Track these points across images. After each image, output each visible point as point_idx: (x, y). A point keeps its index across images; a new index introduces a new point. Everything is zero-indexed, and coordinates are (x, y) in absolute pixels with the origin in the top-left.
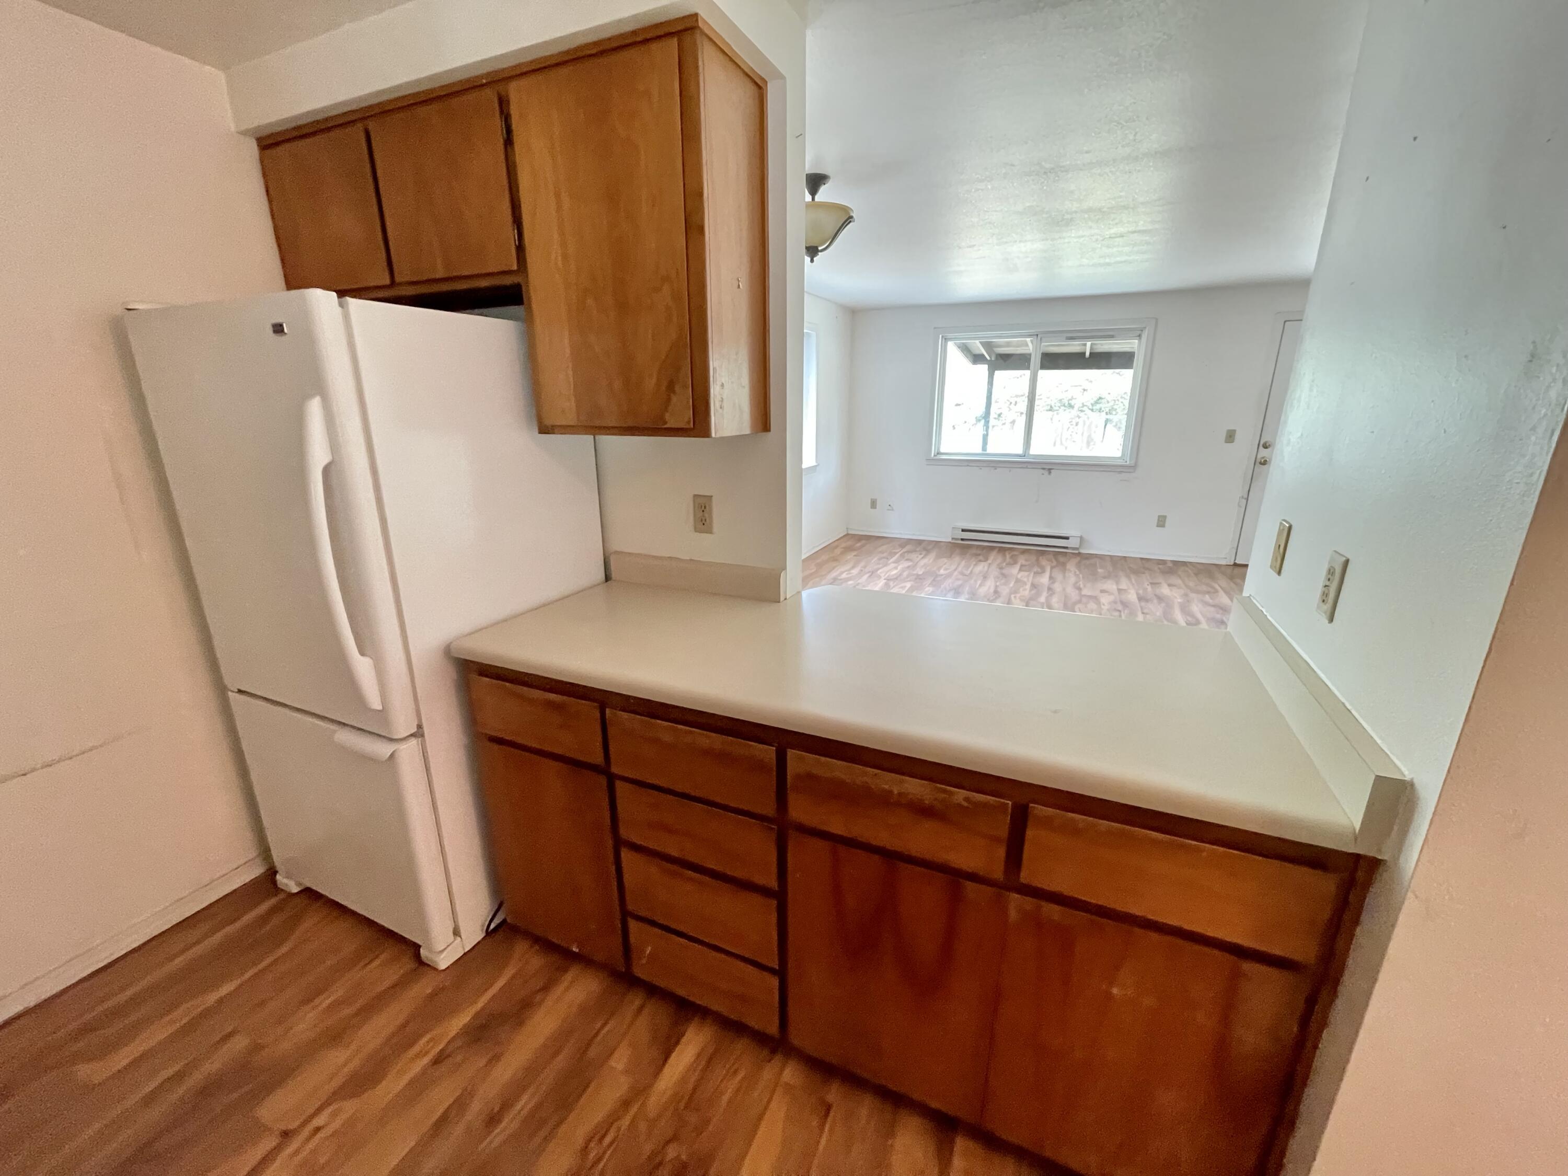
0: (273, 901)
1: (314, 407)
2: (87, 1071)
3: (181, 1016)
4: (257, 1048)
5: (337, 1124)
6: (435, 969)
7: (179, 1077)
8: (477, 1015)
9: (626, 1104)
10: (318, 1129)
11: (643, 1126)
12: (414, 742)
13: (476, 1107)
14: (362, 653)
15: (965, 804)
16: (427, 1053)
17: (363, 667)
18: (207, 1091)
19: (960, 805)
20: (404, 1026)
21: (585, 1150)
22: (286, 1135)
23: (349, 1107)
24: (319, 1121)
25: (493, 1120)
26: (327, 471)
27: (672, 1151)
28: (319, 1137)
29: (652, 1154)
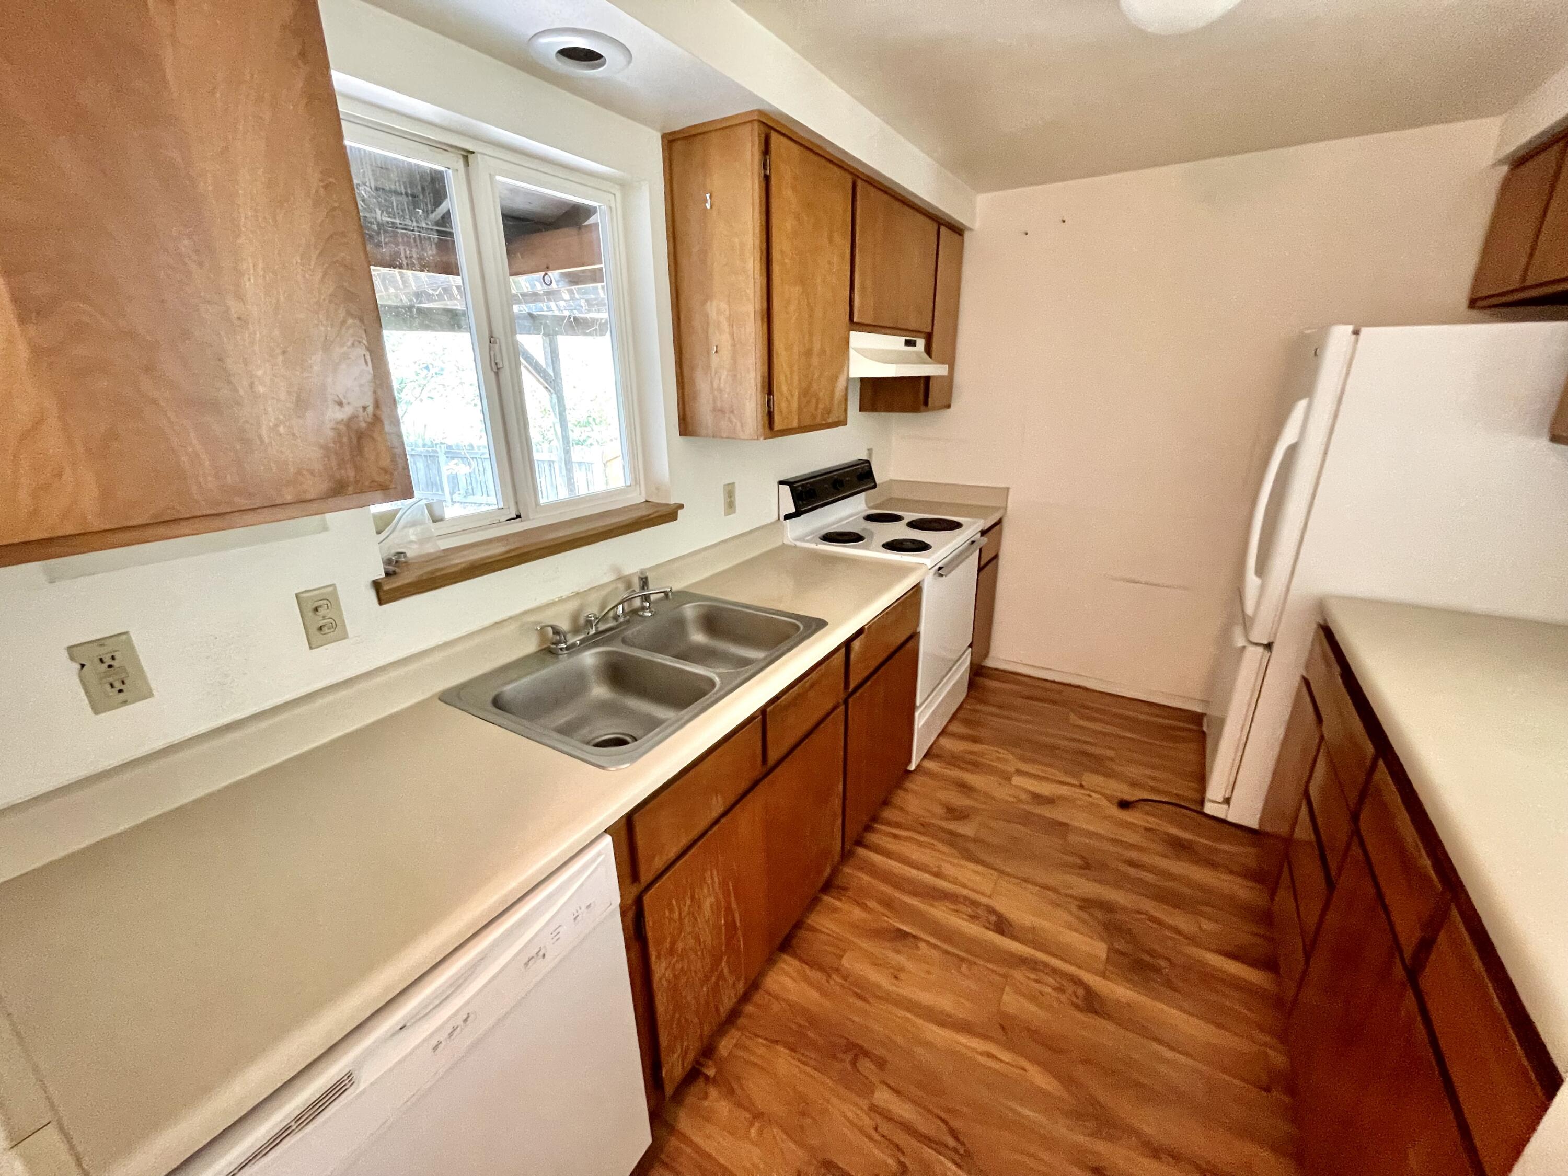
0: (1195, 727)
1: (1302, 405)
2: (1073, 718)
3: (1109, 729)
4: (1112, 759)
5: (1094, 801)
7: (1084, 742)
9: (1179, 932)
10: (1090, 796)
11: (1170, 943)
12: (1260, 650)
17: (1252, 581)
18: (1084, 753)
22: (1082, 786)
24: (1093, 794)
26: (1293, 450)
27: (1163, 963)
28: (1087, 798)
29: (1155, 951)
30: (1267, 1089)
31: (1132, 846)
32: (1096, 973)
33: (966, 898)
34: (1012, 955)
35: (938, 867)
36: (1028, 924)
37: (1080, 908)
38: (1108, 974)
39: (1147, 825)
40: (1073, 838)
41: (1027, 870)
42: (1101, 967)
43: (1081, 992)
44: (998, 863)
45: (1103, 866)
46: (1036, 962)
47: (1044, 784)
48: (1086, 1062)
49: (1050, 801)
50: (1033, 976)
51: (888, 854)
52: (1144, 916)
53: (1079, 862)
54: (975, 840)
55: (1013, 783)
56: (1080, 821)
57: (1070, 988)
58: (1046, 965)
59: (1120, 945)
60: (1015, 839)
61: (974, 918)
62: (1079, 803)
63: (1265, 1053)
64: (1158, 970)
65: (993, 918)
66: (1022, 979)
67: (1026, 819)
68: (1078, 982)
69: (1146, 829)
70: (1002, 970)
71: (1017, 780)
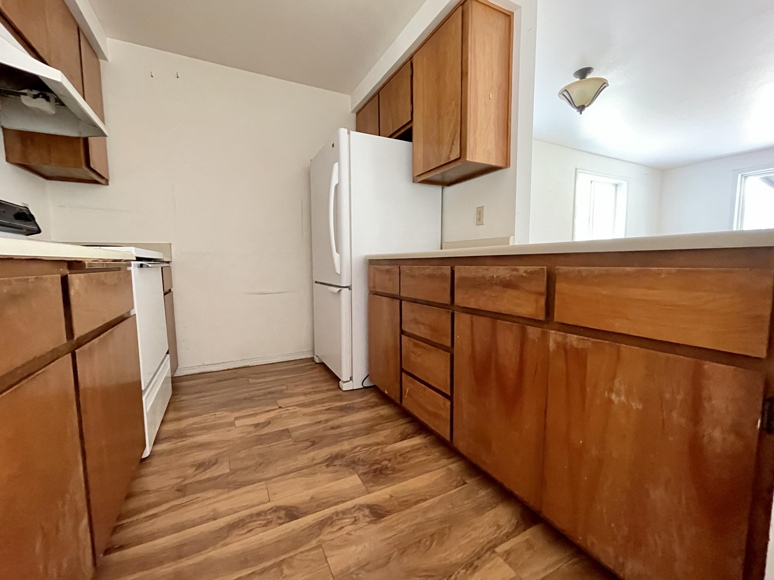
0: (311, 363)
1: (336, 165)
2: (251, 380)
4: (286, 390)
5: (293, 411)
6: (342, 390)
7: (267, 388)
8: (347, 405)
9: (378, 444)
11: (379, 452)
12: (347, 289)
13: (330, 424)
14: (337, 252)
15: (525, 275)
16: (326, 407)
17: (336, 255)
18: (271, 393)
19: (522, 276)
20: (324, 399)
21: (355, 448)
22: (280, 407)
23: (298, 409)
24: (289, 408)
25: (332, 428)
26: (337, 186)
27: (385, 463)
28: (287, 411)
29: (377, 460)
30: (465, 483)
31: (326, 421)
32: (364, 494)
33: (251, 516)
34: (311, 527)
35: (212, 511)
36: (308, 498)
37: (327, 466)
38: (370, 489)
39: (325, 408)
40: (295, 434)
41: (280, 467)
42: (364, 488)
43: (367, 512)
44: (259, 475)
45: (321, 438)
46: (330, 518)
47: (258, 417)
48: (403, 552)
49: (268, 423)
50: (336, 528)
51: (153, 536)
52: (359, 448)
53: (308, 443)
54: (233, 472)
55: (237, 425)
56: (292, 424)
57: (359, 514)
58: (337, 513)
59: (362, 469)
60: (261, 455)
61: (267, 524)
62: (283, 416)
63: (449, 469)
64: (387, 468)
65: (282, 513)
66: (330, 537)
67: (260, 440)
68: (360, 508)
69: (326, 410)
70: (314, 543)
71: (237, 423)
